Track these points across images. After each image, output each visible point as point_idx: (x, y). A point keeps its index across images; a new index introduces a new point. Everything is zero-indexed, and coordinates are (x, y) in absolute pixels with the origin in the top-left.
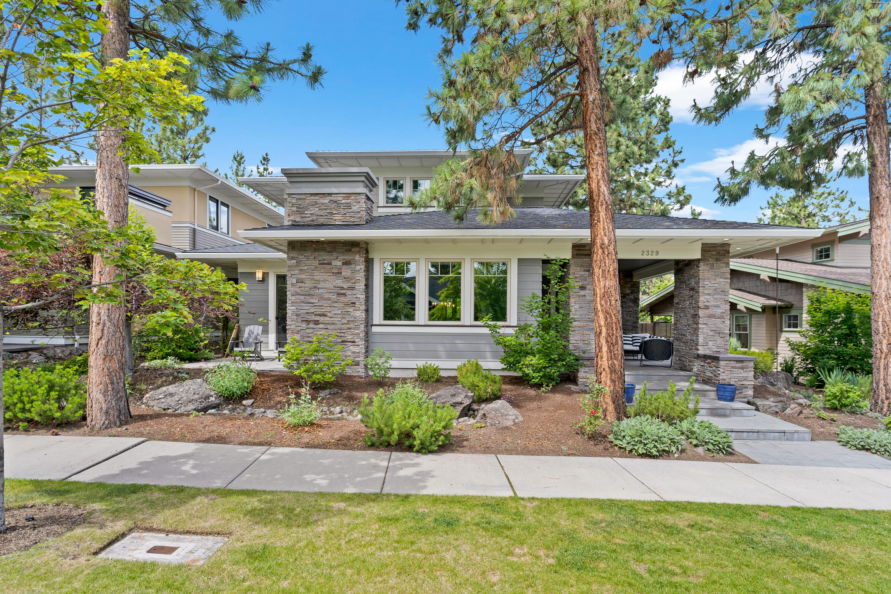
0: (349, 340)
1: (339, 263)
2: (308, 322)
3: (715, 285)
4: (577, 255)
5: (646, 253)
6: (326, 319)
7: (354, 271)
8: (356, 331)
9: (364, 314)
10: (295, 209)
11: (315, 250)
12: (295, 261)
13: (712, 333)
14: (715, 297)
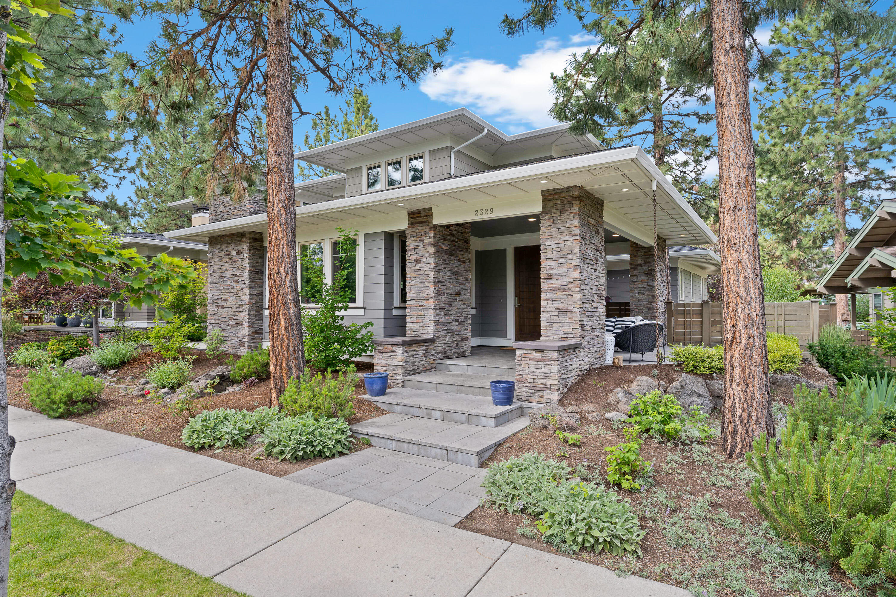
0: (240, 322)
1: (234, 253)
2: (218, 306)
3: (560, 245)
4: (413, 223)
5: (480, 212)
6: (228, 303)
7: (243, 259)
9: (248, 299)
11: (223, 243)
13: (556, 312)
14: (560, 262)
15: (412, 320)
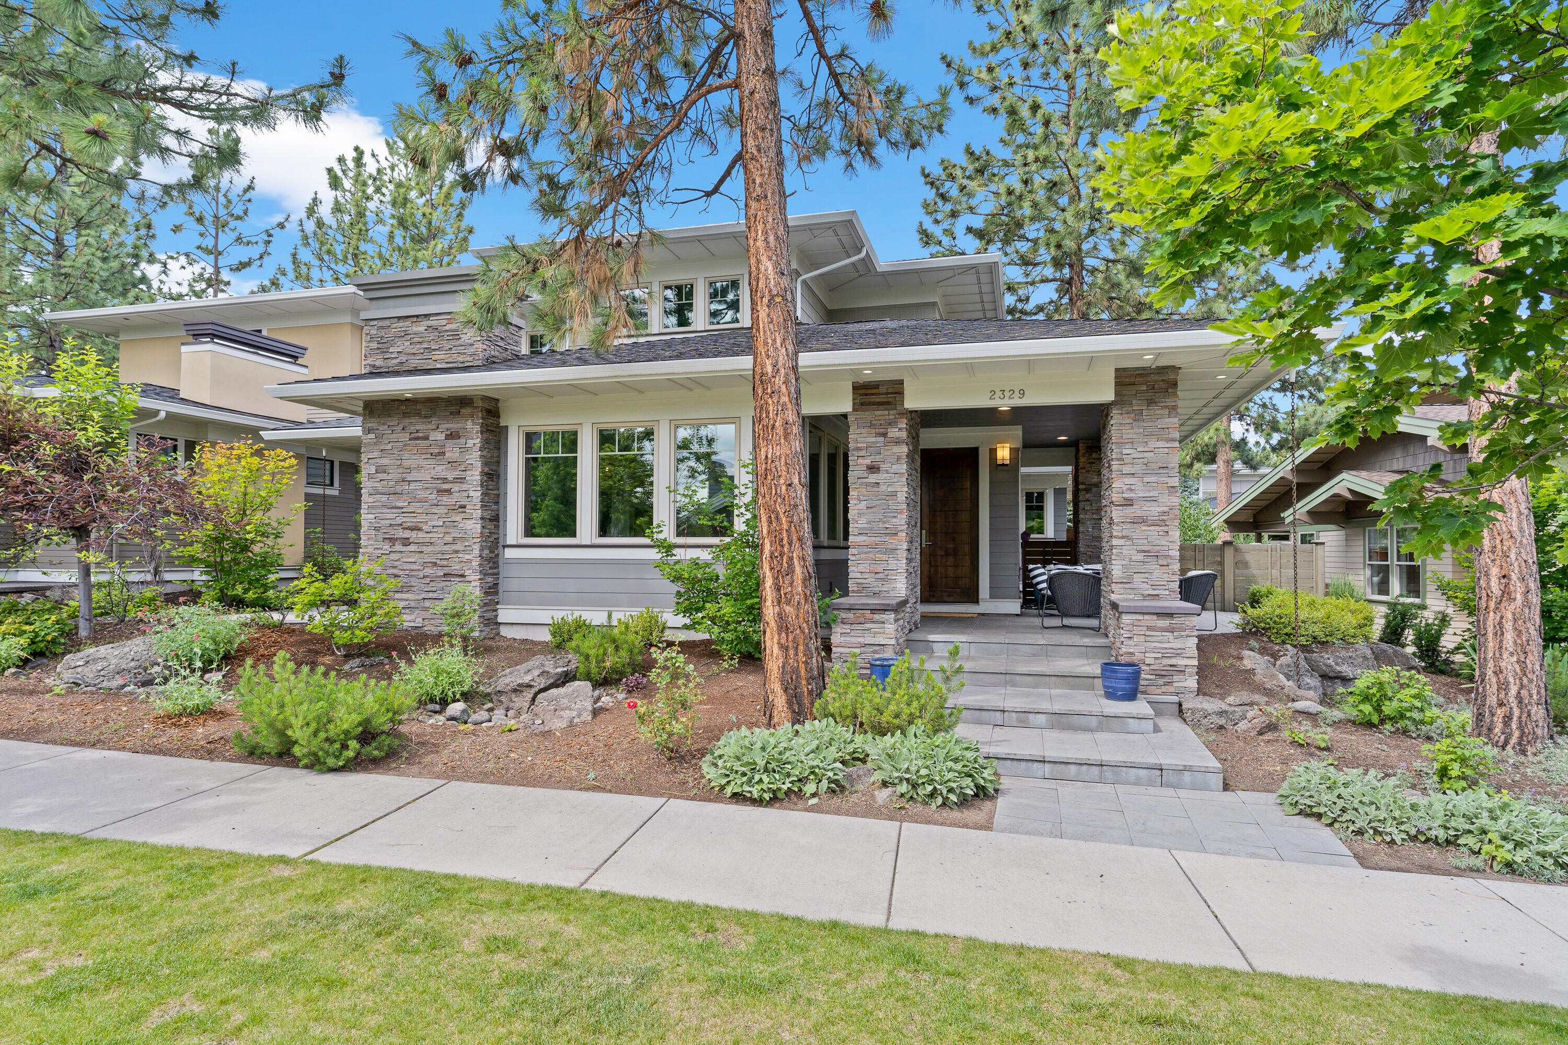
0: (456, 572)
1: (439, 436)
2: (392, 540)
3: (1146, 455)
4: (862, 404)
5: (999, 394)
6: (421, 535)
7: (464, 450)
8: (467, 557)
9: (479, 527)
10: (374, 345)
11: (405, 415)
12: (373, 436)
13: (1140, 557)
14: (1146, 480)
15: (861, 568)
